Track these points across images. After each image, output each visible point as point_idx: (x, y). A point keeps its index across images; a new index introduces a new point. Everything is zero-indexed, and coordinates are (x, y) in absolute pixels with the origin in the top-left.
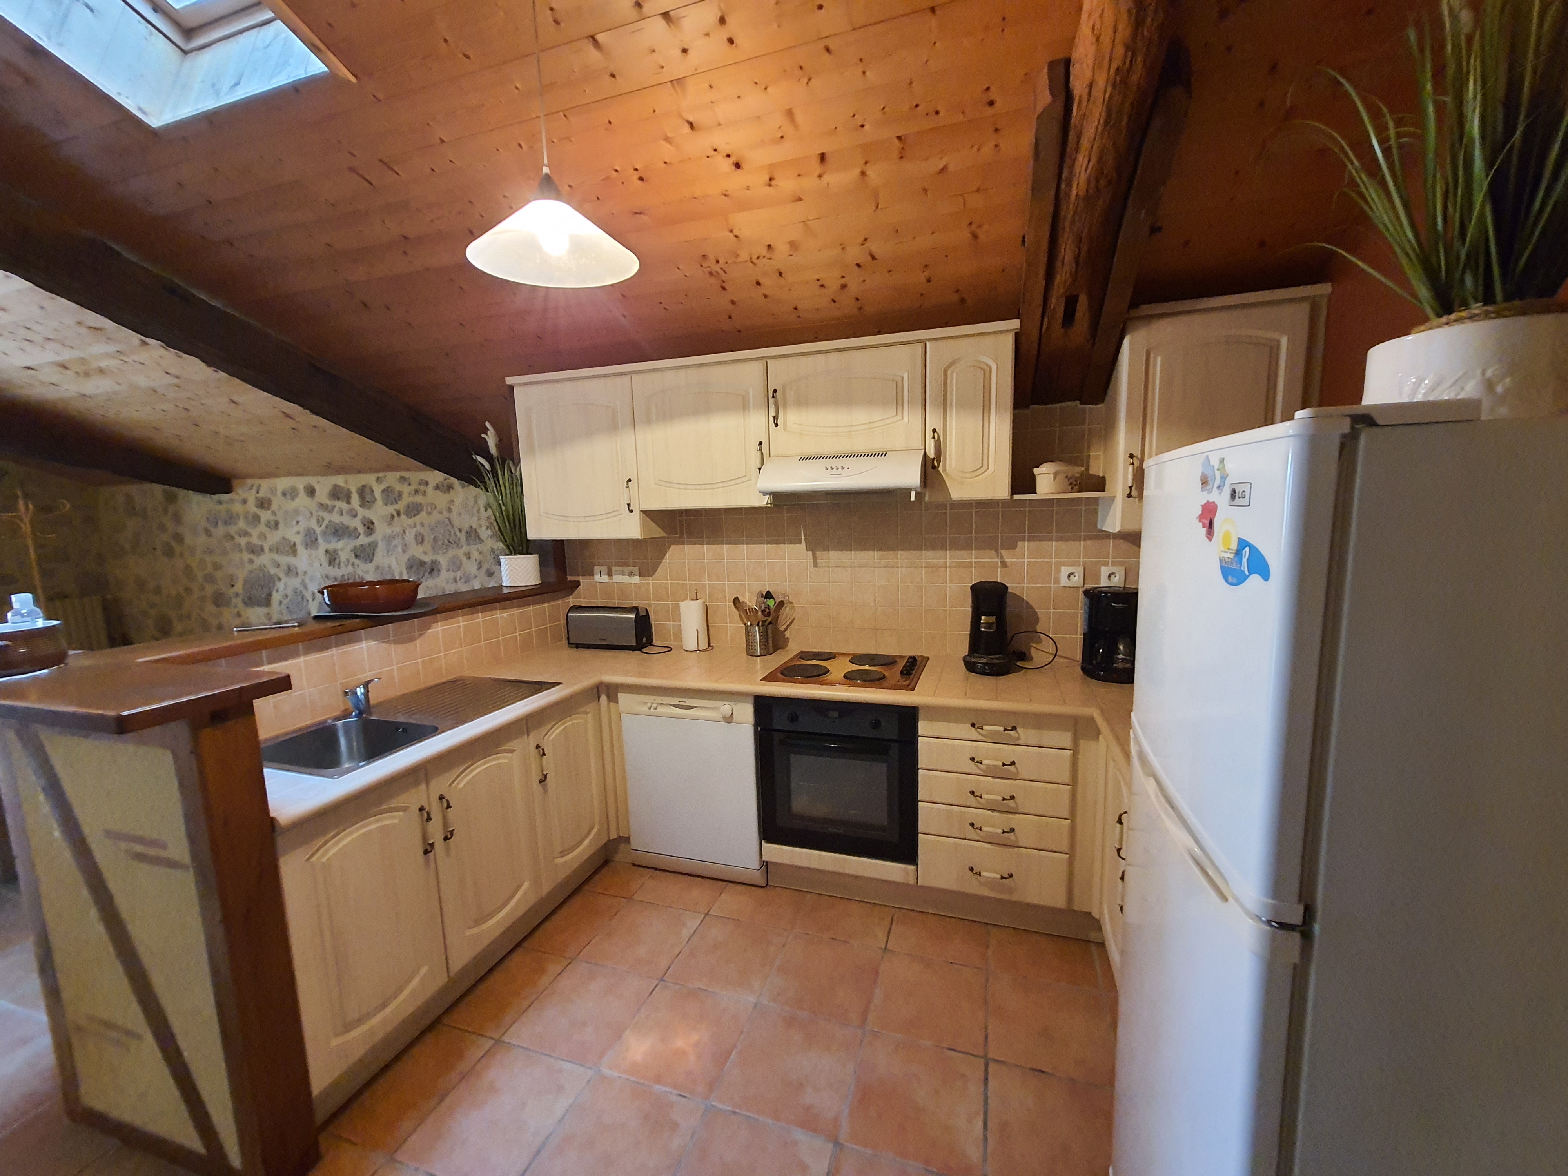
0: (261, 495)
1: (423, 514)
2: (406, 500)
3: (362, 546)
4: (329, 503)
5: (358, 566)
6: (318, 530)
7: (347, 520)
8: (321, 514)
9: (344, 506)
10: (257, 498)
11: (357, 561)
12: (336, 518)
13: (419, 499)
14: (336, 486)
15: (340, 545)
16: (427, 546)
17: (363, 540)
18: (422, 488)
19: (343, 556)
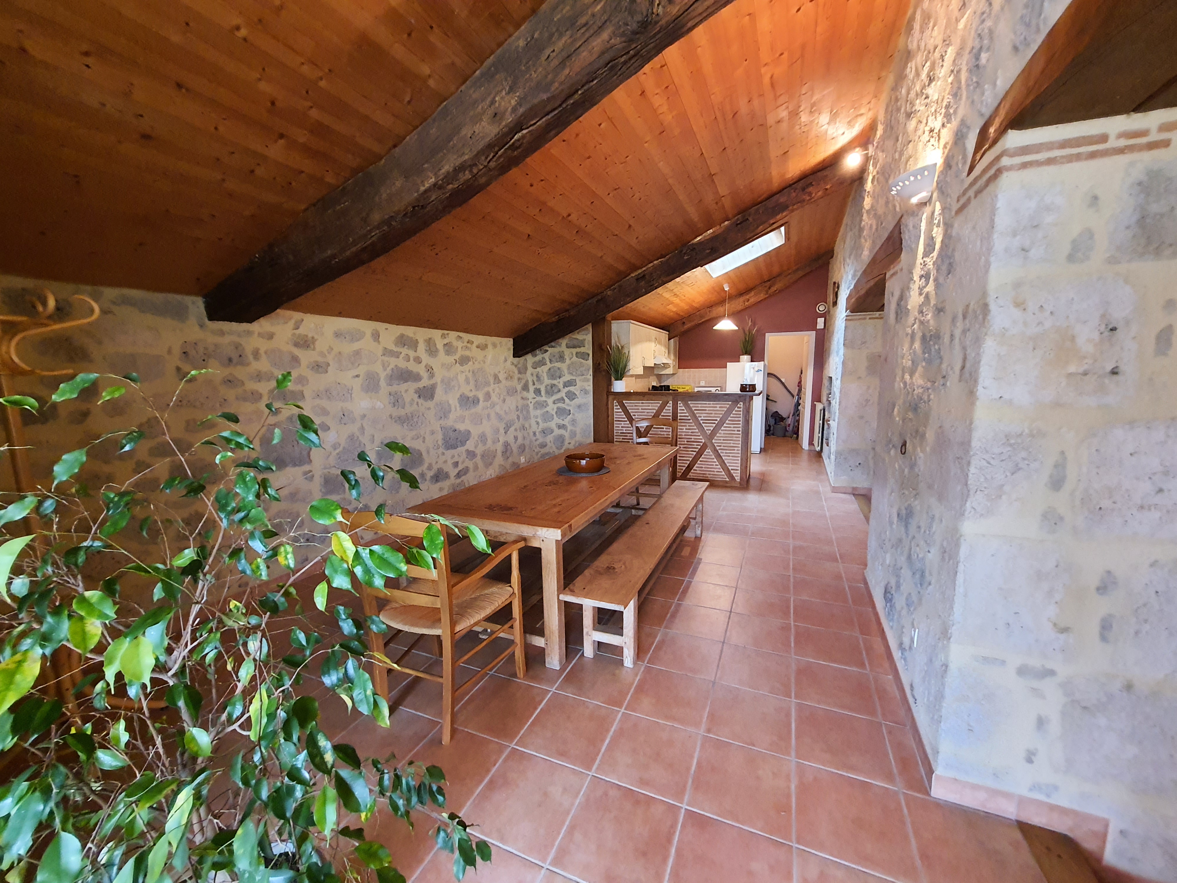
0: (301, 331)
1: (471, 363)
2: (460, 353)
3: (424, 387)
4: (395, 349)
5: (422, 405)
6: (383, 375)
7: (412, 366)
8: (386, 359)
9: (412, 354)
10: (294, 334)
11: (421, 401)
12: (402, 363)
13: (467, 353)
14: (402, 336)
15: (404, 386)
16: (472, 385)
17: (425, 382)
18: (469, 345)
19: (407, 398)
